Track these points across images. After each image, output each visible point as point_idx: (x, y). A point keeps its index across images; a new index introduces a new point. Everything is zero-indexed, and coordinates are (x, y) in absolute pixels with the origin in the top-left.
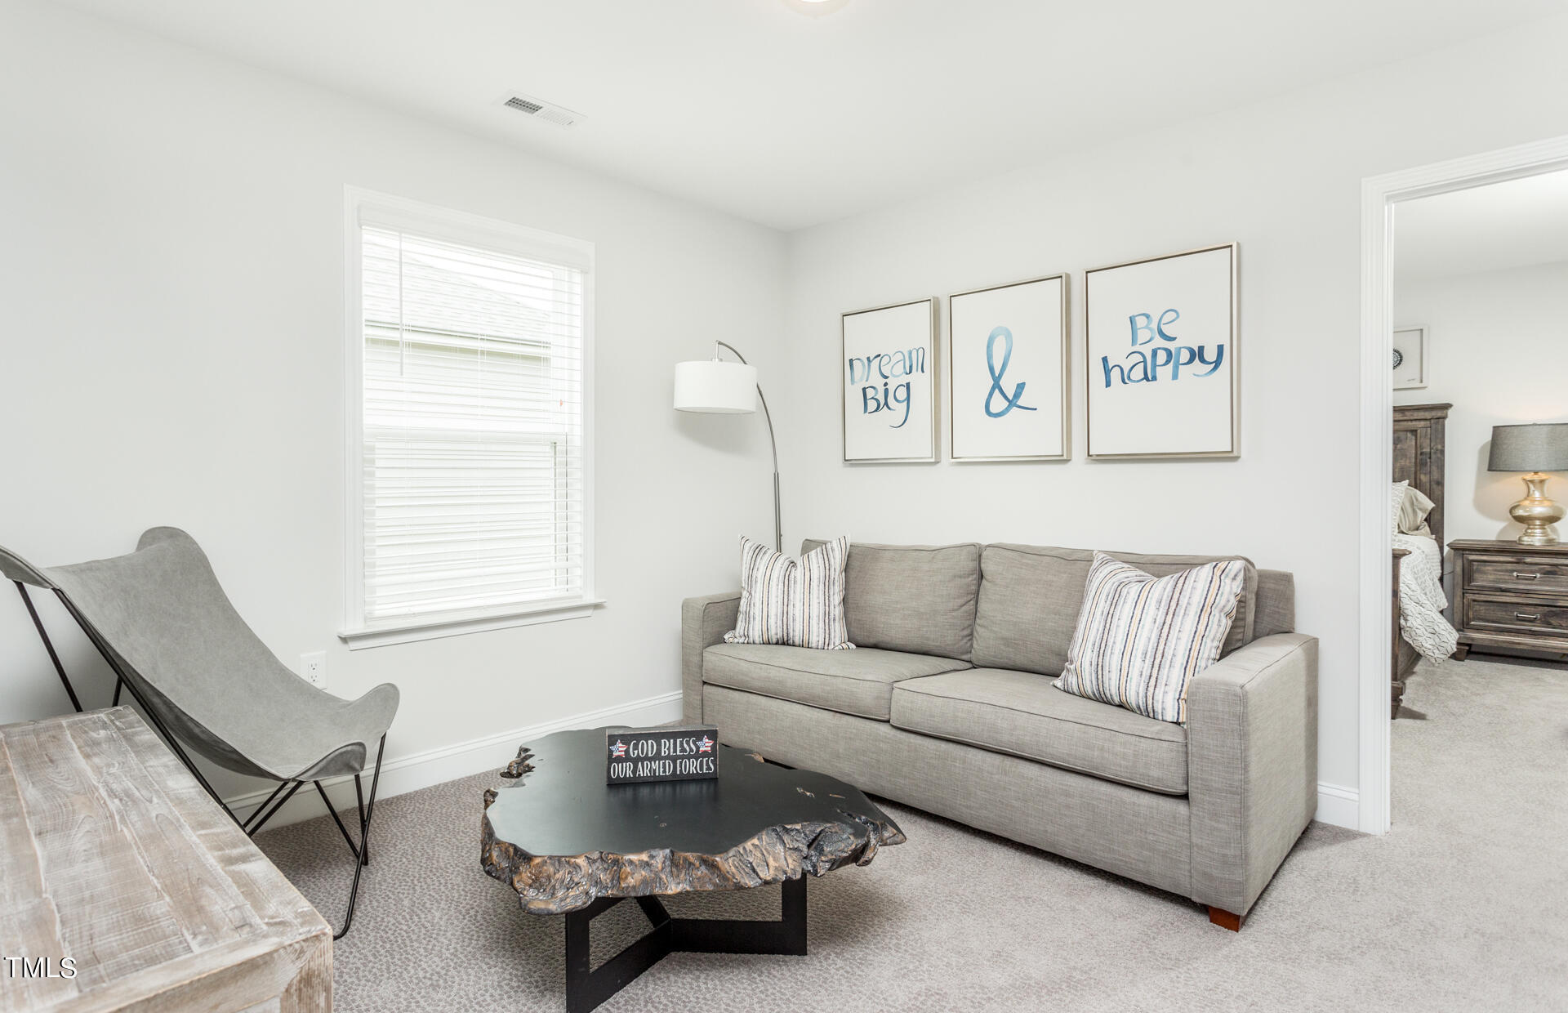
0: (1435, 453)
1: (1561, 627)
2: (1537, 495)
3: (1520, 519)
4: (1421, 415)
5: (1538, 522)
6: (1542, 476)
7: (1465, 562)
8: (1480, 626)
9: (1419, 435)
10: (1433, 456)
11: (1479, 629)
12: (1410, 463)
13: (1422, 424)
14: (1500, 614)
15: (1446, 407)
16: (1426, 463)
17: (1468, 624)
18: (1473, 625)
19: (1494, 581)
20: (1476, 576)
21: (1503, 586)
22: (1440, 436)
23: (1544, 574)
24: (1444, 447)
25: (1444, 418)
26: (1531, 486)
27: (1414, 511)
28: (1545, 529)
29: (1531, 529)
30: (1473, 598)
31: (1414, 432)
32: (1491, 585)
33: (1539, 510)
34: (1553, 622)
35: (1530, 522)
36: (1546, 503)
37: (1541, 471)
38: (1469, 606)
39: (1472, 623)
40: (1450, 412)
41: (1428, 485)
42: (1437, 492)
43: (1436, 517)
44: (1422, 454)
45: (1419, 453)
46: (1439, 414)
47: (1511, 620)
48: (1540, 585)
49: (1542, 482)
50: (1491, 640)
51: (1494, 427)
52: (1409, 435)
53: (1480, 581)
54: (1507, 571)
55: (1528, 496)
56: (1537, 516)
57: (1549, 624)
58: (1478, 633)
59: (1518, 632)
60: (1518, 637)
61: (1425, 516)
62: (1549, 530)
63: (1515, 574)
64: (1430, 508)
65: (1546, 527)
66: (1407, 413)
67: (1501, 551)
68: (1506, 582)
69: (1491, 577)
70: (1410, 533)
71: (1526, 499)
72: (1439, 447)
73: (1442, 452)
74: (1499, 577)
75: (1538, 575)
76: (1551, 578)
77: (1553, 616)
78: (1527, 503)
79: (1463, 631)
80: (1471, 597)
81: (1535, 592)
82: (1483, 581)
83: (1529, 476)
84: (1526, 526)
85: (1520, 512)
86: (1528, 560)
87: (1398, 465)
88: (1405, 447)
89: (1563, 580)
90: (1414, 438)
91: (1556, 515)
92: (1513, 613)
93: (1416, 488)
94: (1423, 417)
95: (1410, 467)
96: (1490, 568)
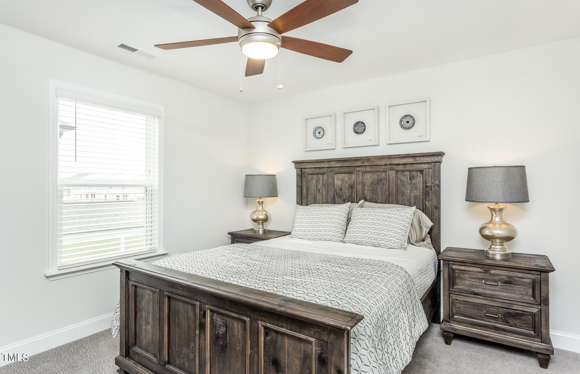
0: (434, 186)
1: (515, 325)
2: (497, 219)
3: (487, 237)
4: (426, 160)
5: (498, 241)
6: (501, 206)
7: (450, 269)
8: (461, 319)
9: (424, 174)
10: (433, 189)
11: (459, 322)
12: (420, 193)
13: (426, 166)
14: (474, 312)
15: (441, 154)
16: (429, 193)
17: (452, 317)
18: (456, 318)
19: (469, 286)
20: (458, 281)
21: (475, 290)
22: (437, 175)
23: (503, 283)
24: (440, 182)
25: (440, 162)
26: (494, 213)
27: (421, 228)
28: (503, 245)
29: (494, 245)
30: (456, 298)
31: (421, 171)
32: (467, 288)
33: (499, 232)
34: (510, 321)
35: (493, 240)
36: (504, 226)
37: (500, 202)
38: (453, 303)
39: (456, 316)
40: (444, 159)
41: (430, 209)
42: (436, 214)
43: (435, 231)
44: (426, 187)
45: (424, 186)
46: (436, 159)
47: (481, 317)
48: (501, 291)
49: (501, 210)
50: (468, 332)
51: (469, 168)
52: (419, 174)
53: (461, 285)
54: (477, 279)
55: (492, 220)
56: (498, 236)
57: (507, 323)
58: (459, 324)
59: (486, 327)
60: (486, 331)
61: (428, 230)
62: (506, 246)
63: (483, 281)
64: (430, 226)
65: (504, 244)
66: (417, 159)
67: (474, 264)
68: (477, 287)
69: (467, 283)
70: (417, 244)
71: (490, 222)
72: (437, 182)
73: (439, 186)
74: (472, 283)
75: (500, 284)
76: (509, 286)
77: (510, 316)
78: (491, 226)
79: (449, 322)
80: (454, 297)
81: (497, 297)
82: (462, 285)
83: (492, 206)
84: (490, 243)
85: (487, 232)
86: (493, 272)
87: (413, 194)
88: (417, 182)
89: (517, 289)
90: (422, 176)
91: (510, 235)
92: (482, 311)
93: (423, 211)
94: (426, 162)
95: (420, 196)
96: (467, 276)
